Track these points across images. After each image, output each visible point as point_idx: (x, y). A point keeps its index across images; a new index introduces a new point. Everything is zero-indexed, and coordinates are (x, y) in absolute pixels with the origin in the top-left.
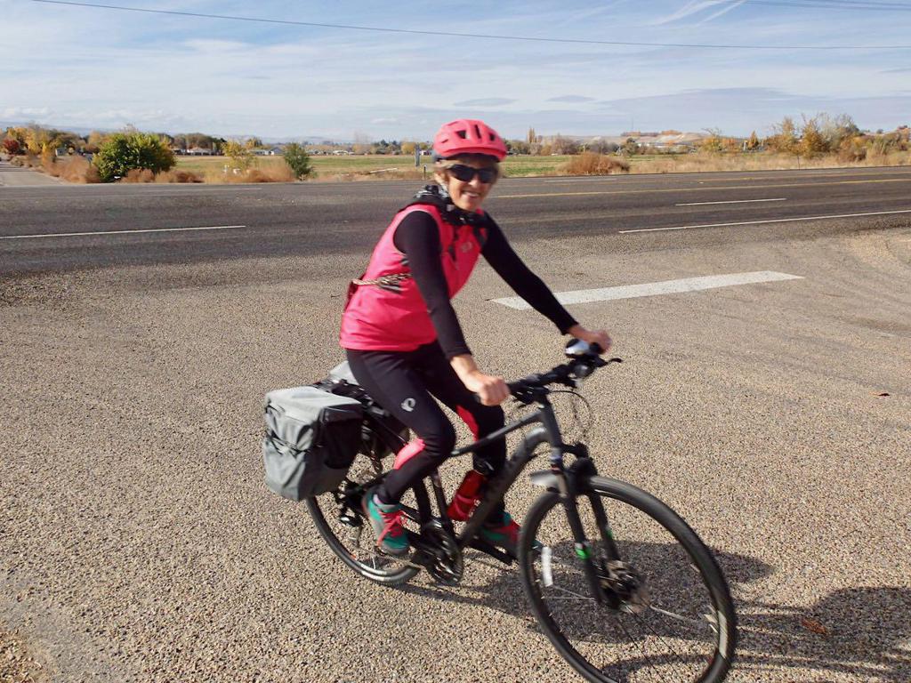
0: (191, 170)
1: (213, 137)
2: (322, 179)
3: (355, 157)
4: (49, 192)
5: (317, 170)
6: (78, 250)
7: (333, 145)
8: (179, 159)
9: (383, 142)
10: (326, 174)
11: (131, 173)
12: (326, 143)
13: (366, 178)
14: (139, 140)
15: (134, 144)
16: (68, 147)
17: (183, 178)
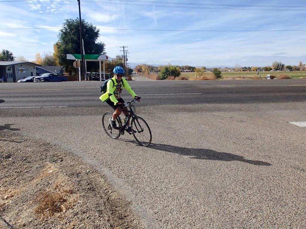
0: (185, 76)
1: (192, 67)
2: (225, 79)
3: (235, 72)
4: (147, 82)
5: (223, 76)
6: (155, 99)
7: (228, 68)
8: (182, 73)
9: (245, 68)
10: (227, 77)
11: (168, 77)
12: (226, 68)
13: (239, 79)
14: (171, 68)
15: (170, 69)
16: (152, 70)
17: (183, 79)
